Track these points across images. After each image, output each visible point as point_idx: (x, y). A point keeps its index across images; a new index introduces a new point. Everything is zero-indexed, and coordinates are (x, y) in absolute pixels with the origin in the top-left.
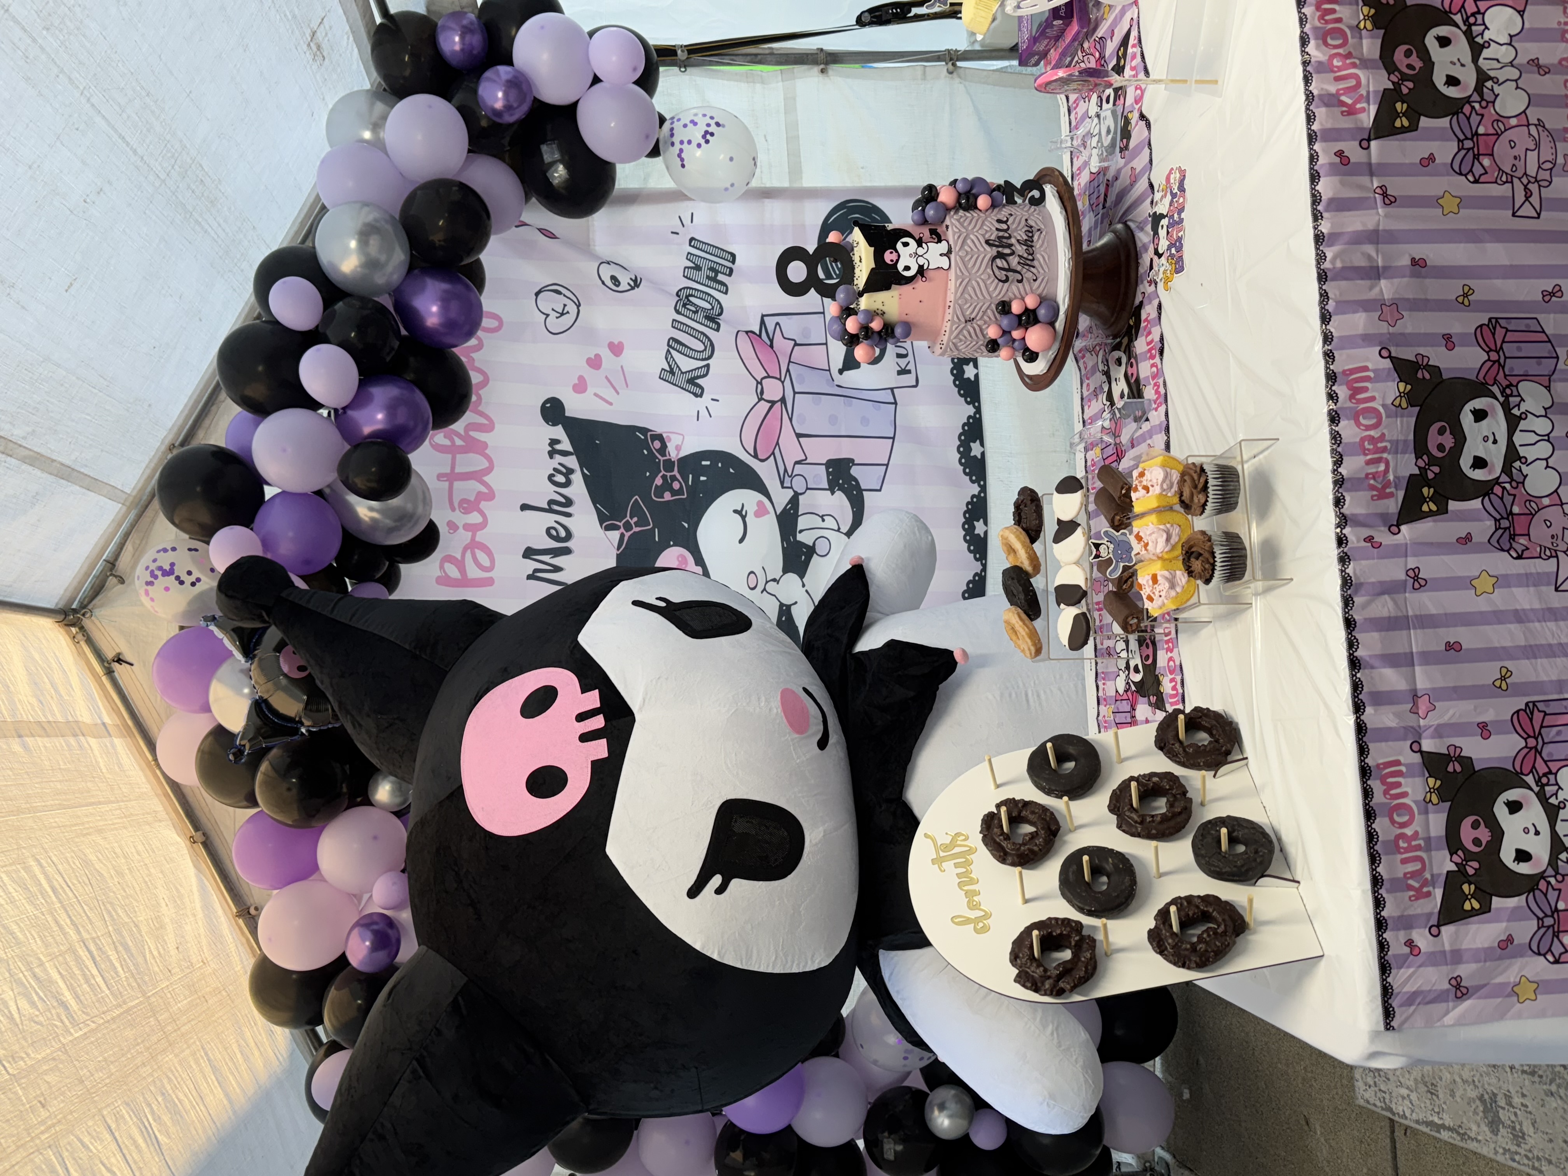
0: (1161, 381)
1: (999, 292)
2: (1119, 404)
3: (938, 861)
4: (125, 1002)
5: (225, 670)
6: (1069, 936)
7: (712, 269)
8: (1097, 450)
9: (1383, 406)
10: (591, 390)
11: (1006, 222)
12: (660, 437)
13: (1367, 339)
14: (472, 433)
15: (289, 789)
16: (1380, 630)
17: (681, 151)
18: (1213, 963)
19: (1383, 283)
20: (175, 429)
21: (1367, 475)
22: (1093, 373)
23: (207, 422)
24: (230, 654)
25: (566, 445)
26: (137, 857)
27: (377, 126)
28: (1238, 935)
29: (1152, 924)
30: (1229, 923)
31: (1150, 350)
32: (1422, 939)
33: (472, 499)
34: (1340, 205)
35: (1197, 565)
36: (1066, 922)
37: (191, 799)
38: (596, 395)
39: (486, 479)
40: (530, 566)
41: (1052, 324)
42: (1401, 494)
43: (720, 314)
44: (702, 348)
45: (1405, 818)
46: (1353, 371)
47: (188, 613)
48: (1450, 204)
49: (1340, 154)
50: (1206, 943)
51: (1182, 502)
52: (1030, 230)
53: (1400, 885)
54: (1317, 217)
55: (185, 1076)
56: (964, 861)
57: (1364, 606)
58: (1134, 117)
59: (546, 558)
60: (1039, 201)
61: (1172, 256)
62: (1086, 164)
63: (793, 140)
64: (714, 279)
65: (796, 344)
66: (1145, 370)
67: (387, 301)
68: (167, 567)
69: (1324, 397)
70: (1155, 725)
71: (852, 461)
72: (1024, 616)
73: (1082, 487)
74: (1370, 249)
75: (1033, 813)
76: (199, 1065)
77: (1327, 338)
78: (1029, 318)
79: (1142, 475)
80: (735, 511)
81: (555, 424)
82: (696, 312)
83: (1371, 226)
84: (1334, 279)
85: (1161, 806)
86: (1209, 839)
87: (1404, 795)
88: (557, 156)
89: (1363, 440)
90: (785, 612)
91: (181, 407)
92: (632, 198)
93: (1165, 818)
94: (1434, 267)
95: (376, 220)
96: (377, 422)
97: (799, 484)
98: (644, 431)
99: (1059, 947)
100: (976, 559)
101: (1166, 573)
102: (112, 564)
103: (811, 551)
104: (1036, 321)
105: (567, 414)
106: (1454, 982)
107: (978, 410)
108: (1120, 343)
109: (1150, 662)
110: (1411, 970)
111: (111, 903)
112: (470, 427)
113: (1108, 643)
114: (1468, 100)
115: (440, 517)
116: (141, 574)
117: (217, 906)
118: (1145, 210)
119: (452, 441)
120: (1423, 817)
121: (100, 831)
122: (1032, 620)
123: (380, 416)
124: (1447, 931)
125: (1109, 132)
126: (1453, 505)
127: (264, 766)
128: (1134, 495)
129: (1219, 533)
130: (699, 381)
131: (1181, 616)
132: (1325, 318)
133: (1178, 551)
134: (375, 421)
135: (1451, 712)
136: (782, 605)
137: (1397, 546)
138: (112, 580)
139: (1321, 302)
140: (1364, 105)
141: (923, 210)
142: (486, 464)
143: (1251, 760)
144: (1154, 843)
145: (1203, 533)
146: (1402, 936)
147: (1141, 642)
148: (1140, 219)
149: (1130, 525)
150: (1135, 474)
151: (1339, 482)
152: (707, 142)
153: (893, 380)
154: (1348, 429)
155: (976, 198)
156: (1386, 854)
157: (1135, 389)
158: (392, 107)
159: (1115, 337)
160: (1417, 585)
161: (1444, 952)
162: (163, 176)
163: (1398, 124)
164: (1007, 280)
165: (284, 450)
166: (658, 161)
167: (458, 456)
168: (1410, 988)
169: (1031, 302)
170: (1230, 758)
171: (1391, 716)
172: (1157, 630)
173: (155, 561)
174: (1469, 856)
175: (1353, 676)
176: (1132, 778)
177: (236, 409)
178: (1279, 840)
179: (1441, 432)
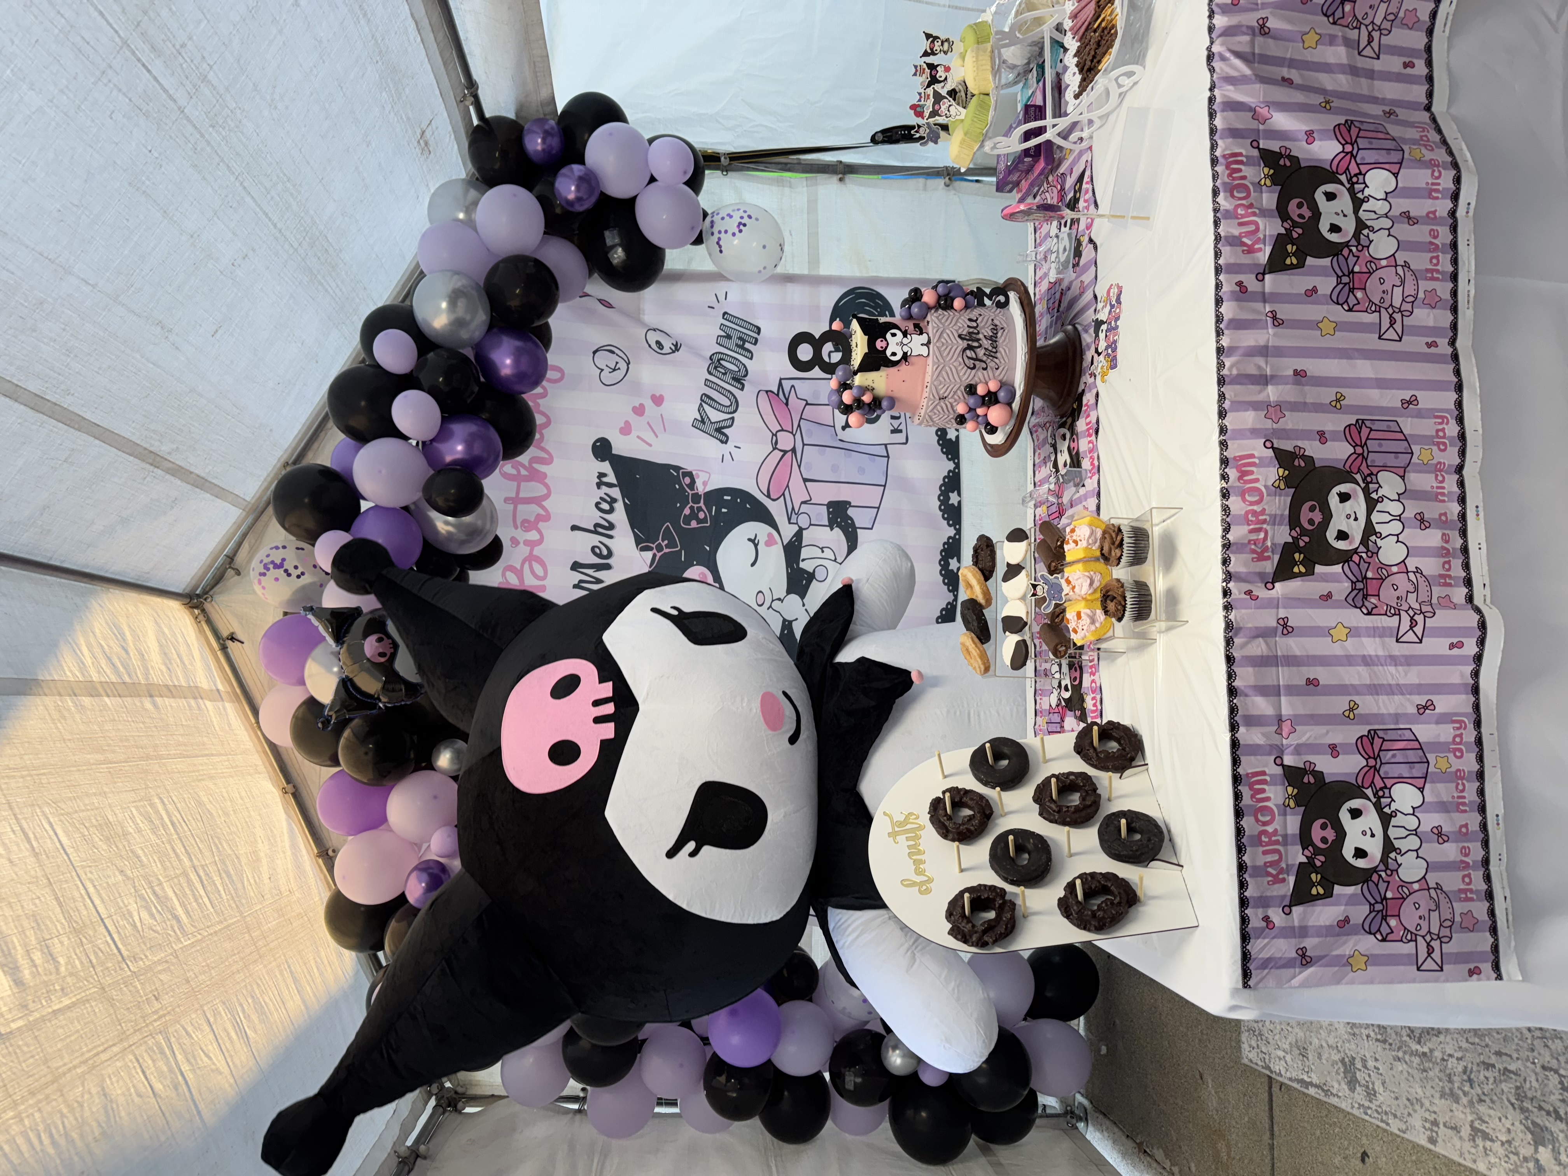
0: (1095, 455)
1: (968, 377)
2: (1063, 471)
3: (893, 835)
4: (225, 920)
5: (318, 651)
6: (994, 900)
7: (740, 338)
8: (1044, 507)
9: (1266, 486)
10: (634, 433)
11: (976, 321)
12: (690, 474)
13: (1254, 432)
14: (535, 465)
15: (366, 753)
16: (1254, 666)
17: (719, 239)
18: (1110, 927)
19: (1270, 388)
20: (290, 450)
21: (1250, 541)
22: (1043, 445)
23: (315, 445)
24: (324, 638)
25: (611, 478)
26: (240, 801)
27: (471, 207)
28: (1130, 906)
29: (1062, 894)
30: (1124, 896)
31: (1088, 430)
32: (1276, 916)
33: (532, 519)
34: (1238, 324)
35: (1111, 606)
36: (993, 888)
37: (285, 757)
38: (638, 437)
39: (545, 503)
40: (577, 577)
41: (1009, 404)
42: (1276, 558)
43: (746, 376)
44: (728, 403)
45: (1268, 818)
46: (1242, 457)
47: (291, 602)
48: (1327, 327)
49: (1240, 284)
50: (1104, 911)
51: (1102, 555)
52: (995, 328)
53: (1261, 871)
54: (1219, 333)
55: (270, 983)
56: (914, 836)
57: (1243, 646)
58: (1085, 240)
59: (590, 572)
60: (1004, 305)
61: (1108, 355)
62: (1046, 275)
63: (813, 235)
64: (742, 347)
65: (807, 404)
66: (1083, 445)
67: (469, 353)
68: (278, 562)
69: (1218, 477)
70: (1075, 734)
71: (849, 503)
72: (977, 640)
73: (1027, 538)
74: (1261, 361)
75: (972, 799)
76: (282, 975)
77: (1223, 430)
78: (991, 399)
79: (1073, 531)
80: (749, 540)
81: (603, 460)
82: (725, 374)
83: (1262, 343)
84: (1230, 383)
85: (1075, 799)
86: (1112, 828)
87: (1268, 799)
88: (617, 241)
89: (1247, 513)
90: (787, 625)
91: (296, 432)
92: (677, 277)
93: (1077, 809)
94: (1313, 377)
95: (463, 286)
96: (457, 452)
97: (803, 521)
98: (677, 468)
99: (986, 909)
100: (950, 591)
101: (1088, 611)
102: (231, 559)
103: (811, 576)
104: (997, 402)
105: (614, 452)
106: (1300, 952)
107: (958, 466)
108: (1065, 422)
109: (1077, 683)
110: (1266, 941)
111: (218, 838)
112: (534, 460)
113: (1047, 666)
114: (1347, 244)
115: (504, 533)
116: (256, 566)
117: (302, 846)
118: (1089, 316)
119: (519, 471)
120: (1282, 818)
121: (212, 778)
122: (983, 643)
123: (460, 448)
124: (1297, 910)
125: (1065, 250)
126: (1319, 569)
127: (347, 733)
128: (1066, 547)
129: (1131, 581)
130: (725, 431)
131: (1103, 646)
132: (1222, 414)
133: (1098, 595)
134: (454, 451)
135: (1308, 735)
136: (784, 620)
137: (1271, 600)
138: (230, 572)
139: (1219, 401)
140: (1261, 246)
141: (910, 308)
142: (545, 491)
143: (1151, 766)
144: (1067, 828)
145: (1118, 580)
146: (1260, 913)
147: (1071, 666)
148: (1085, 323)
149: (1062, 571)
150: (1068, 530)
151: (1227, 546)
152: (740, 231)
153: (888, 437)
154: (1236, 504)
155: (953, 300)
156: (1251, 846)
157: (1076, 461)
158: (483, 194)
159: (1062, 417)
160: (1285, 632)
161: (1293, 928)
162: (296, 245)
163: (1288, 262)
164: (974, 368)
165: (380, 472)
166: (701, 248)
167: (523, 484)
168: (1265, 955)
169: (993, 386)
170: (1134, 764)
171: (1260, 735)
172: (1084, 657)
173: (268, 556)
174: (1317, 851)
175: (1230, 701)
176: (1053, 776)
177: (341, 436)
178: (1169, 831)
179: (1312, 509)
